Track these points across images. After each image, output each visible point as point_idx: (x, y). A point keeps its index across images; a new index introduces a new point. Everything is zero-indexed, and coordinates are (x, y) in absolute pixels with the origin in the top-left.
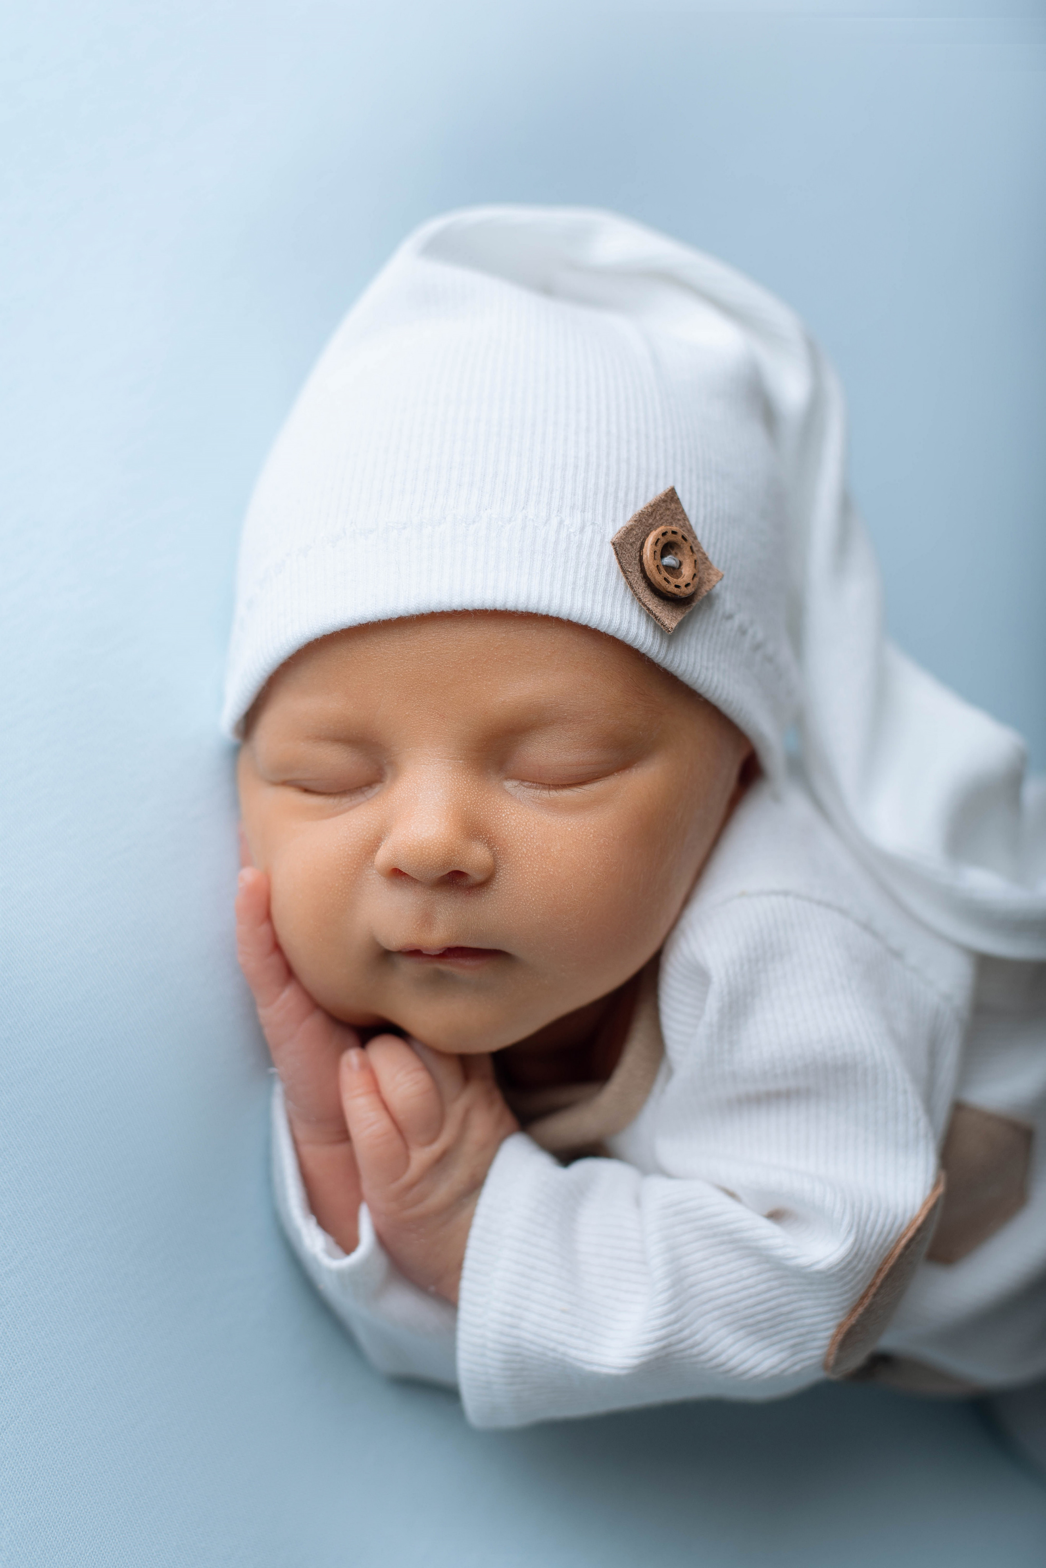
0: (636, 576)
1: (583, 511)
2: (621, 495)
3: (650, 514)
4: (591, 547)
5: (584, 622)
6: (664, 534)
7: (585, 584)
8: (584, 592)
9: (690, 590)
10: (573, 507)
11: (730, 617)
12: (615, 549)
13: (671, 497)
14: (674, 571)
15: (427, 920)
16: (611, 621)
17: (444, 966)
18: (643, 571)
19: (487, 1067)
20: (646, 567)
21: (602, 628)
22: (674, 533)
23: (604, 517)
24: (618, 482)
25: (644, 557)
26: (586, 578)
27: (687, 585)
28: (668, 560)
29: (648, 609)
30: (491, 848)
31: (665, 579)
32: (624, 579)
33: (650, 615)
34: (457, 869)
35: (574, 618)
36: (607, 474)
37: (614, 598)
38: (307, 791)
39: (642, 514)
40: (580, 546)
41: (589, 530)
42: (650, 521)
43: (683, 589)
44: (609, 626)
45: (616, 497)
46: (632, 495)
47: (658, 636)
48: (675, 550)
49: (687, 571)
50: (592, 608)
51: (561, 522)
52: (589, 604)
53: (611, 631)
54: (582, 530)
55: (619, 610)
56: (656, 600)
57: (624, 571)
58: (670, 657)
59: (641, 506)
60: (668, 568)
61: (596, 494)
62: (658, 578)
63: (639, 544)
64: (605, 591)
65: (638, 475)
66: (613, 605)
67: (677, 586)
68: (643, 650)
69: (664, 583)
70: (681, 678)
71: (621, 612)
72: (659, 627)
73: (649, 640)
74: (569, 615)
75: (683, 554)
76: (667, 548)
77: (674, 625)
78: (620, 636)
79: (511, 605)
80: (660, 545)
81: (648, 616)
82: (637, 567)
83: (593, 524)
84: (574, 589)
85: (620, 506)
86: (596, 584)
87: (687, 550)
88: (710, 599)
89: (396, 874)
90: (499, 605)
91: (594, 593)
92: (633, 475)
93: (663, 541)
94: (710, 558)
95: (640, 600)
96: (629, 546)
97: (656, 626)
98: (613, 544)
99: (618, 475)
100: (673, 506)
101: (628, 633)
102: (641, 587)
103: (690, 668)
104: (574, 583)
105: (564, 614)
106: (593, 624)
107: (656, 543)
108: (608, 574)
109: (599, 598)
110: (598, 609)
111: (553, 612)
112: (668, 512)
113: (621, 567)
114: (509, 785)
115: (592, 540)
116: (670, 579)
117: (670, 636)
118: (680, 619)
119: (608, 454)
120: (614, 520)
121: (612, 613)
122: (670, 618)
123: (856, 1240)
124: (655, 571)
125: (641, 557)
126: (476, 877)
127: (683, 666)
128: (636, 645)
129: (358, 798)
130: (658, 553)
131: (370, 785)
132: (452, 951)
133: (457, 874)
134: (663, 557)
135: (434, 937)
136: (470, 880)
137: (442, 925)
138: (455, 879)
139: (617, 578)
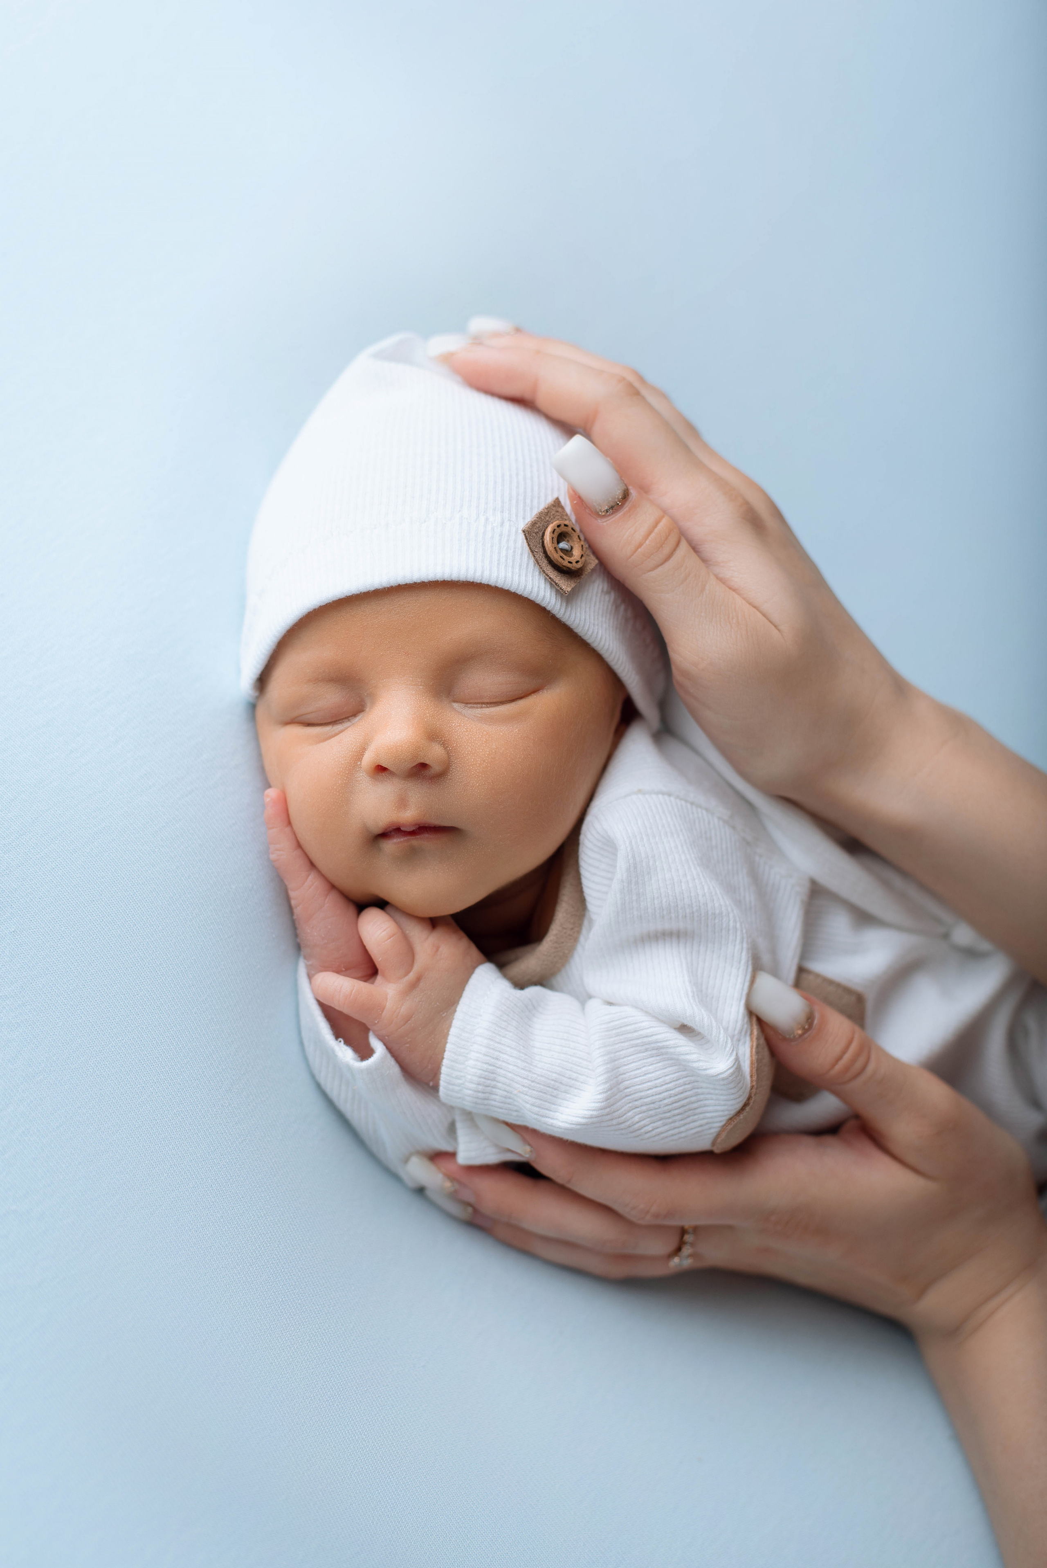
0: (541, 555)
1: (502, 511)
2: (528, 501)
3: (546, 515)
4: (509, 536)
5: (506, 587)
6: (559, 526)
7: (506, 561)
8: (506, 566)
9: (579, 565)
10: (494, 509)
12: (525, 535)
13: (559, 505)
14: (568, 552)
15: (402, 803)
16: (525, 586)
17: (415, 841)
18: (545, 552)
20: (547, 549)
21: (519, 592)
22: (566, 525)
23: (517, 516)
24: (525, 492)
25: (546, 543)
26: (507, 557)
27: (577, 562)
28: (563, 545)
29: (550, 578)
30: (445, 748)
31: (561, 557)
32: (533, 558)
33: (553, 584)
34: (422, 760)
35: (500, 584)
36: (518, 487)
37: (526, 570)
38: (308, 724)
39: (542, 513)
40: (501, 535)
41: (507, 525)
42: (547, 519)
43: (574, 564)
44: (525, 589)
45: (525, 503)
46: (535, 502)
47: (559, 597)
48: (567, 539)
49: (577, 553)
50: (512, 577)
51: (487, 519)
52: (509, 575)
53: (525, 594)
54: (502, 524)
55: (531, 578)
56: (556, 573)
57: (533, 551)
58: (568, 613)
59: (539, 510)
60: (562, 550)
61: (510, 500)
62: (555, 556)
63: (540, 533)
64: (520, 566)
65: (539, 488)
66: (526, 576)
67: (570, 562)
68: (549, 608)
69: (560, 560)
70: (576, 631)
71: (532, 580)
72: (559, 592)
73: (553, 601)
74: (497, 582)
75: (574, 541)
76: (561, 536)
77: (569, 589)
78: (532, 597)
80: (556, 534)
81: (551, 584)
82: (541, 549)
83: (509, 520)
84: (498, 564)
85: (528, 509)
86: (513, 561)
87: (575, 538)
88: (592, 576)
89: (381, 769)
91: (513, 567)
92: (536, 488)
93: (558, 531)
95: (544, 572)
96: (534, 534)
97: (557, 591)
98: (524, 531)
99: (525, 488)
100: (561, 510)
101: (537, 596)
102: (544, 563)
103: (582, 623)
104: (499, 560)
105: (492, 582)
106: (513, 590)
107: (553, 532)
108: (522, 554)
109: (516, 570)
110: (515, 578)
111: (485, 581)
112: (556, 513)
113: (530, 548)
114: (455, 705)
115: (509, 531)
116: (565, 557)
118: (573, 586)
119: (517, 474)
120: (524, 518)
121: (526, 581)
122: (566, 585)
124: (554, 551)
125: (543, 542)
126: (436, 768)
127: (577, 621)
128: (544, 604)
129: (346, 724)
130: (555, 540)
131: (355, 715)
132: (422, 829)
133: (423, 766)
134: (558, 543)
135: (409, 816)
136: (433, 771)
137: (413, 806)
138: (422, 770)
139: (528, 557)
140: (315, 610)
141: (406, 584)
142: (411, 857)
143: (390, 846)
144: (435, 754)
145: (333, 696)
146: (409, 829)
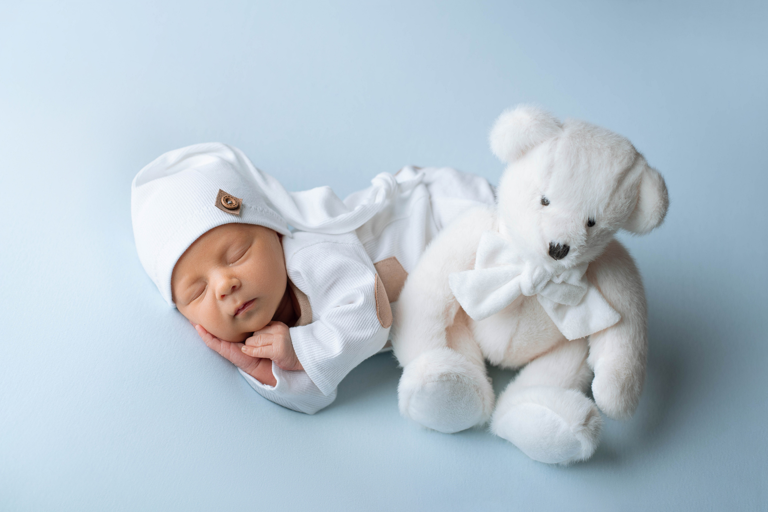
0: (225, 209)
1: (205, 205)
2: (211, 198)
3: (219, 197)
4: (212, 210)
5: (221, 224)
6: (224, 198)
8: (217, 219)
9: (237, 205)
10: (203, 206)
11: (251, 207)
12: (217, 207)
13: (221, 191)
14: (231, 203)
15: (235, 301)
16: (226, 220)
17: (247, 309)
18: (225, 207)
22: (226, 197)
23: (210, 203)
24: (208, 196)
26: (215, 216)
27: (236, 204)
28: (229, 202)
30: (237, 278)
32: (223, 211)
33: (233, 214)
34: (233, 286)
35: (219, 225)
36: (205, 196)
37: (223, 216)
38: (195, 299)
39: (217, 197)
40: (209, 212)
41: (209, 207)
43: (236, 205)
44: (226, 221)
46: (213, 196)
47: (237, 217)
48: (229, 200)
49: (234, 202)
51: (203, 210)
52: (219, 220)
53: (227, 222)
54: (208, 208)
55: (226, 218)
56: (232, 211)
57: (221, 210)
58: (243, 220)
59: (216, 197)
61: (205, 201)
62: (229, 206)
63: (221, 203)
64: (221, 216)
65: (211, 192)
66: (224, 217)
67: (234, 206)
68: (236, 222)
69: (231, 207)
70: (249, 223)
72: (237, 216)
73: (236, 219)
74: (217, 224)
75: (231, 200)
76: (227, 200)
77: (239, 213)
78: (230, 222)
79: (205, 232)
81: (233, 215)
82: (224, 207)
84: (214, 220)
85: (212, 200)
86: (218, 216)
87: (231, 198)
88: (243, 206)
89: (223, 296)
90: (203, 233)
91: (219, 218)
92: (210, 193)
93: (225, 199)
94: (237, 198)
95: (229, 213)
96: (219, 205)
97: (236, 216)
98: (215, 206)
99: (207, 195)
100: (222, 192)
102: (227, 210)
103: (249, 220)
104: (214, 219)
105: (216, 226)
107: (224, 200)
108: (219, 213)
109: (221, 218)
110: (222, 220)
111: (214, 227)
112: (222, 194)
114: (230, 265)
115: (211, 209)
116: (231, 205)
117: (240, 216)
118: (239, 211)
119: (202, 193)
120: (213, 203)
122: (237, 212)
123: (364, 294)
124: (227, 205)
125: (223, 205)
126: (238, 285)
127: (247, 220)
128: (234, 222)
129: (205, 291)
130: (226, 202)
131: (205, 287)
132: (245, 305)
133: (234, 287)
134: (227, 203)
135: (239, 303)
136: (237, 287)
137: (238, 300)
138: (234, 289)
139: (221, 212)
140: (174, 267)
141: (193, 242)
142: (249, 315)
143: (240, 316)
144: (234, 281)
145: (197, 287)
146: (242, 307)
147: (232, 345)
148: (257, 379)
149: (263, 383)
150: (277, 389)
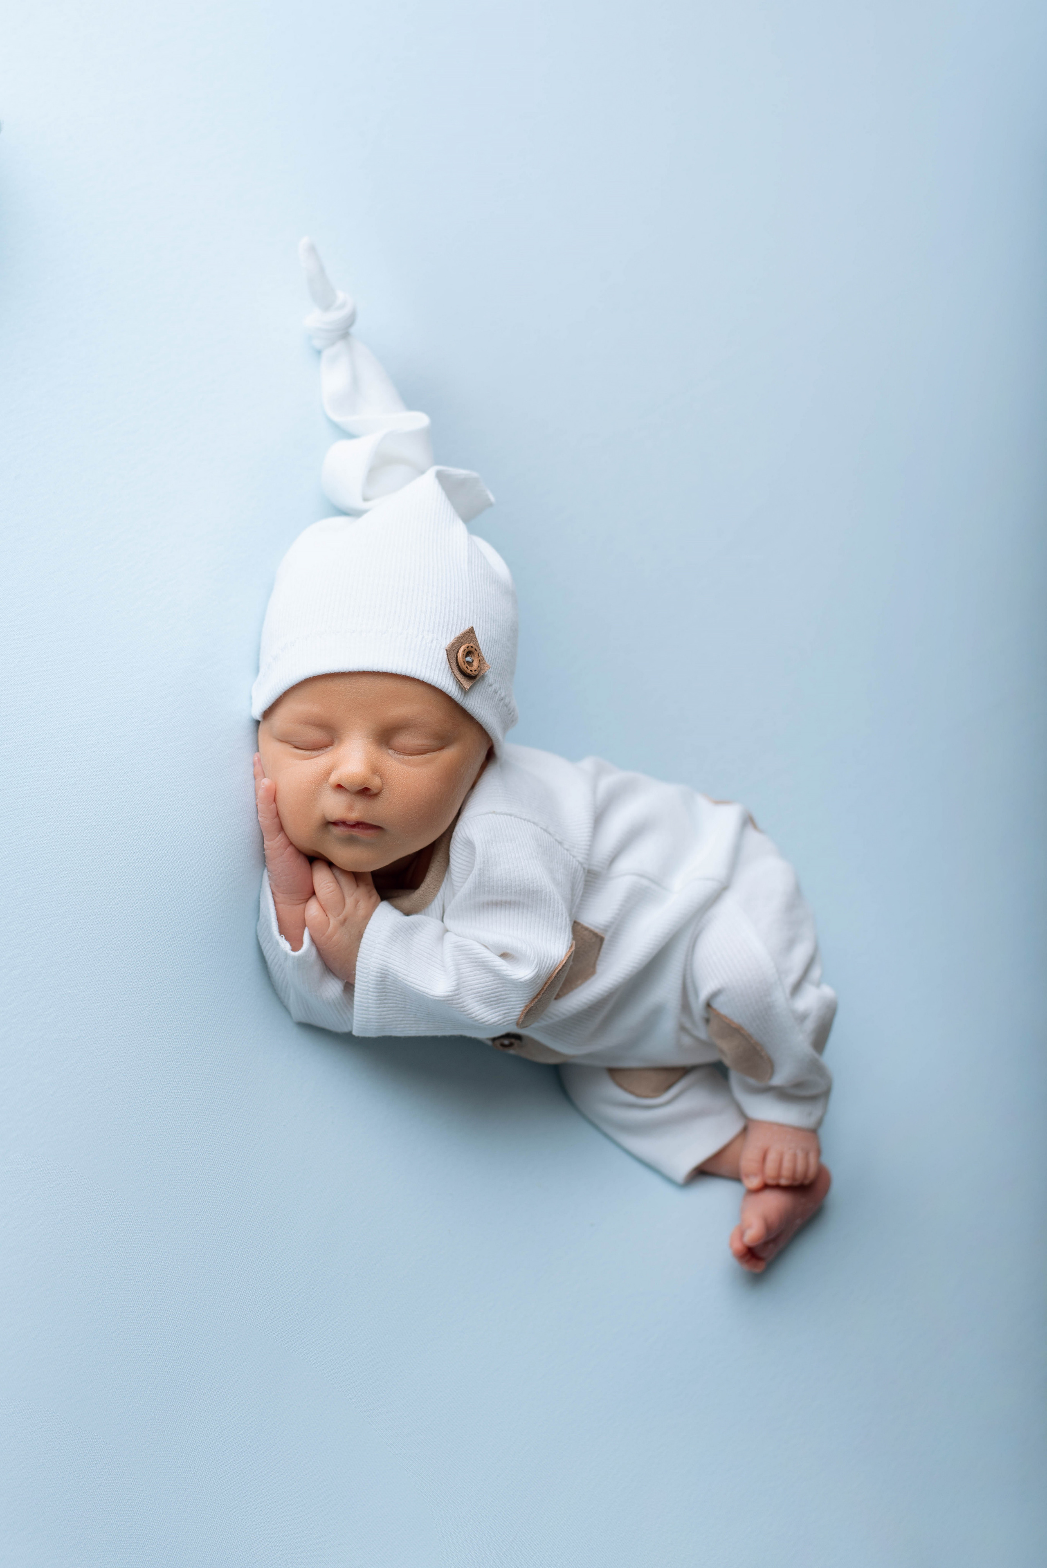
0: (454, 665)
1: (433, 633)
2: (450, 627)
3: (462, 638)
4: (436, 650)
5: (429, 683)
6: (468, 647)
7: (431, 665)
8: (431, 669)
9: (476, 673)
10: (429, 630)
11: (491, 685)
12: (447, 652)
13: (471, 631)
14: (470, 663)
15: (351, 808)
16: (441, 683)
17: (355, 832)
18: (457, 662)
19: (370, 879)
20: (459, 661)
21: (437, 686)
22: (472, 647)
23: (442, 637)
24: (449, 621)
25: (458, 657)
26: (432, 663)
27: (475, 671)
28: (468, 659)
29: (458, 680)
30: (382, 779)
31: (467, 667)
32: (449, 665)
34: (367, 787)
35: (425, 680)
36: (444, 617)
37: (443, 673)
38: (296, 747)
39: (459, 637)
40: (430, 649)
41: (435, 642)
42: (462, 640)
43: (473, 672)
44: (440, 685)
45: (448, 628)
46: (454, 628)
47: (460, 691)
48: (472, 655)
49: (475, 664)
50: (434, 677)
51: (423, 637)
52: (432, 675)
53: (440, 688)
54: (432, 642)
56: (461, 676)
57: (449, 662)
58: (464, 701)
59: (458, 634)
60: (468, 662)
62: (464, 666)
63: (456, 650)
64: (439, 670)
66: (442, 676)
67: (471, 671)
68: (453, 697)
69: (466, 669)
70: (468, 712)
71: (446, 680)
72: (461, 688)
73: (457, 693)
74: (424, 678)
75: (475, 657)
76: (469, 653)
77: (468, 688)
78: (444, 690)
79: (398, 672)
80: (466, 652)
81: (457, 682)
82: (455, 661)
83: (437, 639)
84: (426, 667)
85: (451, 633)
86: (436, 666)
87: (476, 655)
88: (483, 677)
89: (339, 786)
90: (394, 671)
91: (435, 670)
92: (456, 618)
93: (467, 650)
94: (485, 659)
95: (455, 675)
96: (452, 651)
97: (460, 686)
98: (446, 650)
99: (449, 618)
100: (472, 635)
101: (447, 690)
102: (456, 669)
103: (472, 707)
104: (427, 665)
105: (421, 678)
106: (433, 684)
107: (464, 651)
108: (441, 662)
109: (437, 672)
110: (436, 677)
111: (416, 677)
112: (469, 637)
113: (449, 660)
114: (390, 751)
115: (436, 647)
116: (469, 667)
117: (465, 692)
118: (471, 685)
119: (445, 608)
120: (446, 639)
121: (442, 680)
122: (467, 684)
124: (462, 662)
126: (375, 791)
127: (469, 706)
128: (451, 694)
129: (321, 752)
130: (465, 655)
131: (326, 746)
132: (358, 825)
133: (366, 789)
134: (466, 657)
135: (354, 816)
136: (372, 792)
137: (358, 811)
138: (365, 792)
139: (445, 665)
141: (368, 671)
142: (351, 841)
143: (337, 831)
144: (375, 783)
145: (315, 735)
146: (351, 824)
147: (290, 850)
148: (279, 919)
149: (281, 932)
150: (294, 957)
